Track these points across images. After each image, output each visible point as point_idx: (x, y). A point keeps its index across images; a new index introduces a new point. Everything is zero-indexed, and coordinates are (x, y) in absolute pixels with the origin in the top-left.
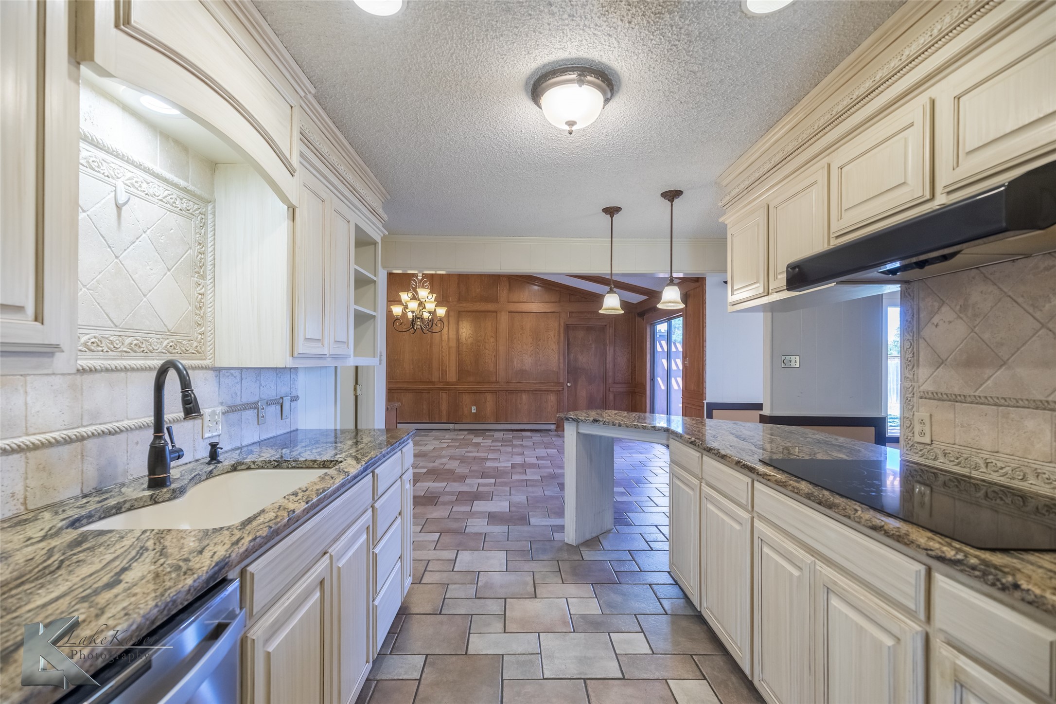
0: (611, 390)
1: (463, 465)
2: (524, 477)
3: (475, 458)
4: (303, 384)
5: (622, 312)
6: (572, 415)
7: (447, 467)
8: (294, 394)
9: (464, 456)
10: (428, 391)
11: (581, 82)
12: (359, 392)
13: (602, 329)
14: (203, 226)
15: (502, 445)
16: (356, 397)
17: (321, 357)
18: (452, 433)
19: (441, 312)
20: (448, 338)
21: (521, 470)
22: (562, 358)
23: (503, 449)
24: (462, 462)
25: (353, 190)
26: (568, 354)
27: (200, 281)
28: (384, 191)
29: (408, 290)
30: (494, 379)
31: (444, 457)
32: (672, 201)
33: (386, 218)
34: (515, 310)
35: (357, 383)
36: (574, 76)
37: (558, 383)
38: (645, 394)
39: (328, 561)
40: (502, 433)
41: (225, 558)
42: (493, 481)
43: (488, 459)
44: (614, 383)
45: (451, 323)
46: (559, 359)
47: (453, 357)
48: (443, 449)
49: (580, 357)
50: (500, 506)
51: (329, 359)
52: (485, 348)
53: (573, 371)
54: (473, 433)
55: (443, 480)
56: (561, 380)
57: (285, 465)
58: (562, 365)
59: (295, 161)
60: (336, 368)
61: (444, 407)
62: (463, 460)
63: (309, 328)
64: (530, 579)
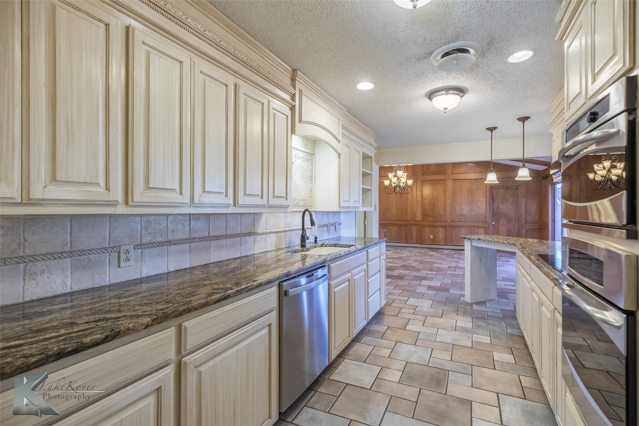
0: (524, 227)
1: (421, 264)
2: (454, 273)
3: (428, 262)
4: (343, 218)
5: (499, 182)
6: (469, 237)
7: (412, 265)
8: (340, 222)
9: (422, 261)
10: (405, 225)
11: (447, 94)
12: (366, 223)
13: (517, 188)
14: (312, 163)
15: (446, 257)
16: (365, 225)
17: (349, 207)
18: (418, 249)
19: (410, 182)
20: (417, 196)
21: (453, 269)
22: (488, 207)
23: (446, 258)
24: (420, 263)
25: (361, 139)
26: (493, 204)
27: (311, 182)
28: (375, 134)
29: (392, 172)
30: (444, 219)
31: (411, 260)
32: (524, 122)
33: (376, 145)
34: (457, 178)
35: (365, 219)
36: (444, 92)
37: (485, 222)
38: (548, 230)
39: (351, 274)
40: (448, 251)
41: (325, 259)
42: (435, 273)
43: (436, 263)
44: (526, 223)
45: (418, 187)
46: (486, 207)
47: (419, 206)
48: (412, 256)
49: (501, 206)
50: (436, 283)
51: (352, 208)
52: (438, 201)
53: (496, 215)
54: (431, 250)
55: (408, 270)
56: (488, 220)
57: (337, 246)
58: (488, 212)
59: (340, 138)
60: (356, 211)
61: (414, 234)
62: (421, 262)
63: (345, 196)
64: (441, 312)
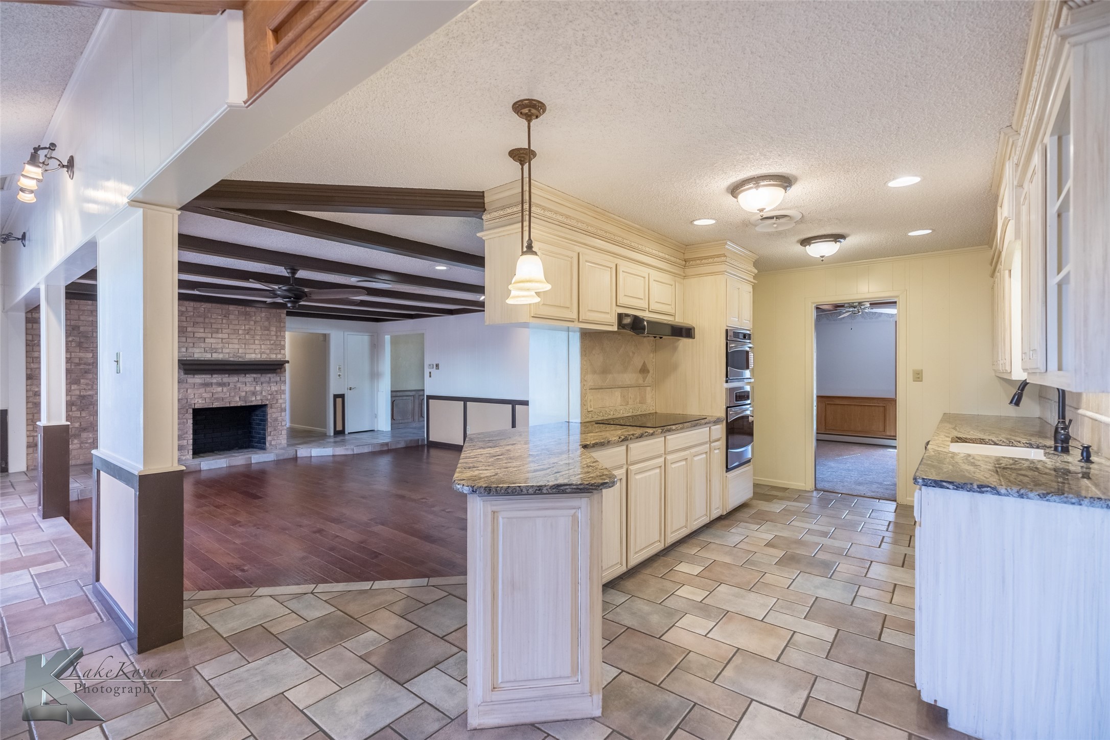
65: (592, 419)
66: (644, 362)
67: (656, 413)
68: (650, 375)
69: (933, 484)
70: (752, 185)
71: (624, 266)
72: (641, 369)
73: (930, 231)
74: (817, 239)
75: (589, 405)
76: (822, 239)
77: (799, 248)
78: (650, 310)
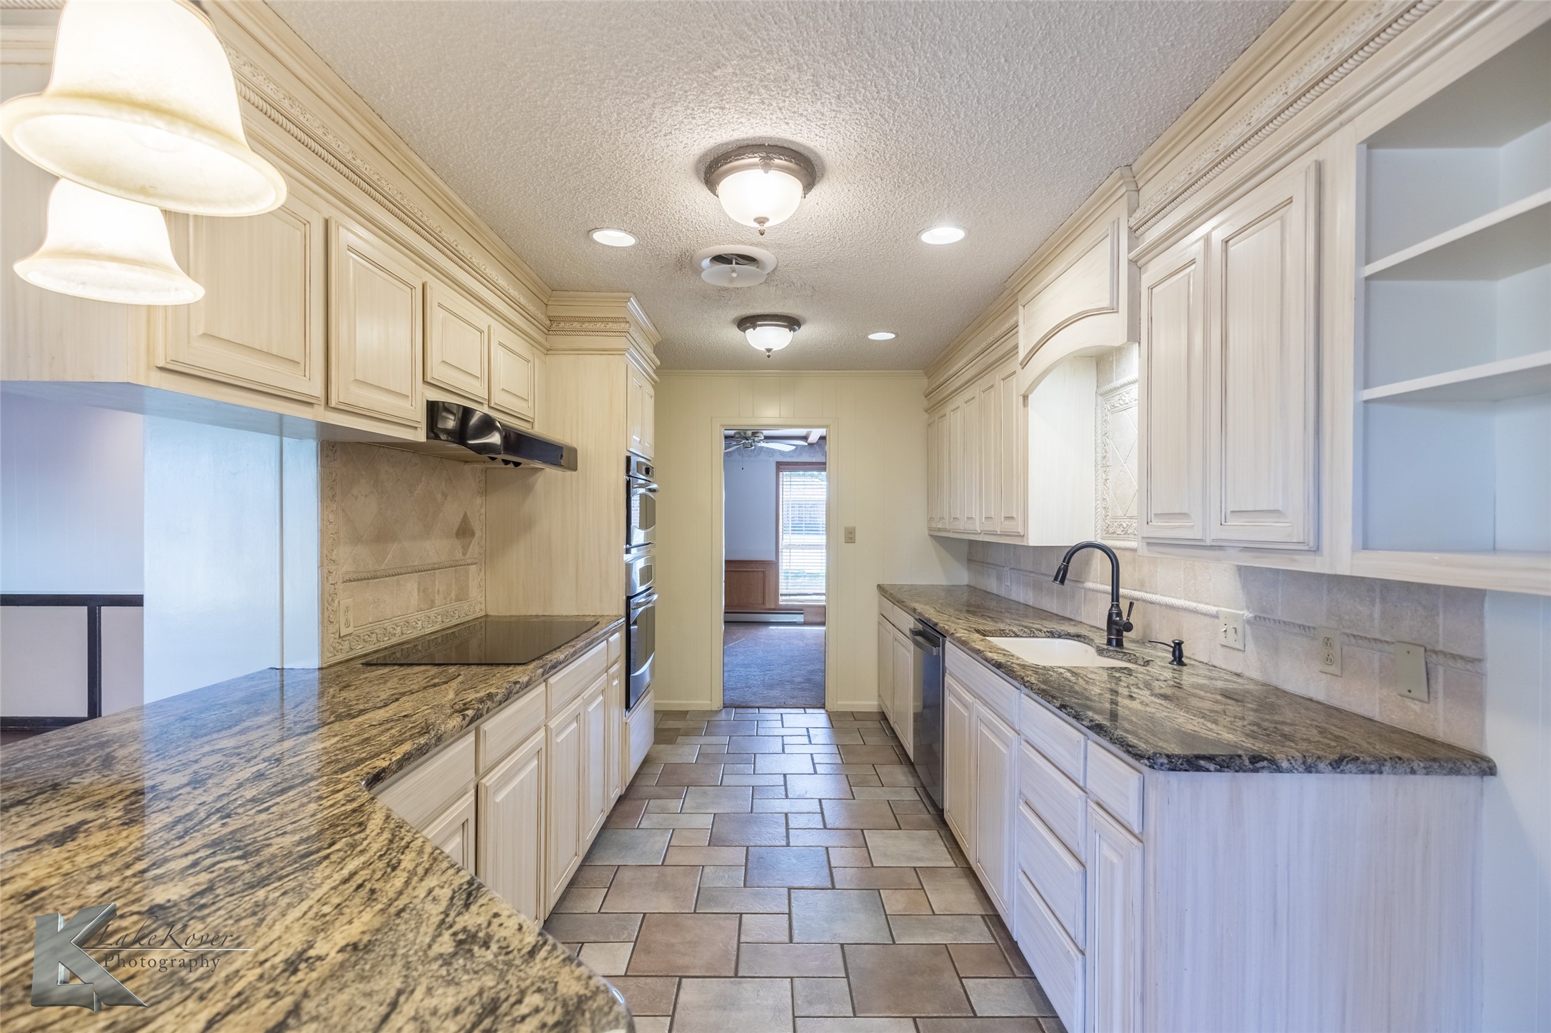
65: (352, 654)
66: (465, 514)
67: (486, 616)
68: (475, 540)
69: (1185, 766)
70: (757, 160)
71: (440, 292)
72: (458, 530)
73: (893, 336)
74: (766, 320)
75: (343, 622)
76: (774, 320)
77: (735, 332)
78: (492, 405)
